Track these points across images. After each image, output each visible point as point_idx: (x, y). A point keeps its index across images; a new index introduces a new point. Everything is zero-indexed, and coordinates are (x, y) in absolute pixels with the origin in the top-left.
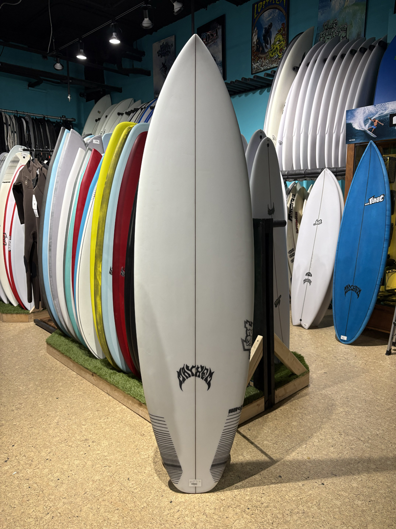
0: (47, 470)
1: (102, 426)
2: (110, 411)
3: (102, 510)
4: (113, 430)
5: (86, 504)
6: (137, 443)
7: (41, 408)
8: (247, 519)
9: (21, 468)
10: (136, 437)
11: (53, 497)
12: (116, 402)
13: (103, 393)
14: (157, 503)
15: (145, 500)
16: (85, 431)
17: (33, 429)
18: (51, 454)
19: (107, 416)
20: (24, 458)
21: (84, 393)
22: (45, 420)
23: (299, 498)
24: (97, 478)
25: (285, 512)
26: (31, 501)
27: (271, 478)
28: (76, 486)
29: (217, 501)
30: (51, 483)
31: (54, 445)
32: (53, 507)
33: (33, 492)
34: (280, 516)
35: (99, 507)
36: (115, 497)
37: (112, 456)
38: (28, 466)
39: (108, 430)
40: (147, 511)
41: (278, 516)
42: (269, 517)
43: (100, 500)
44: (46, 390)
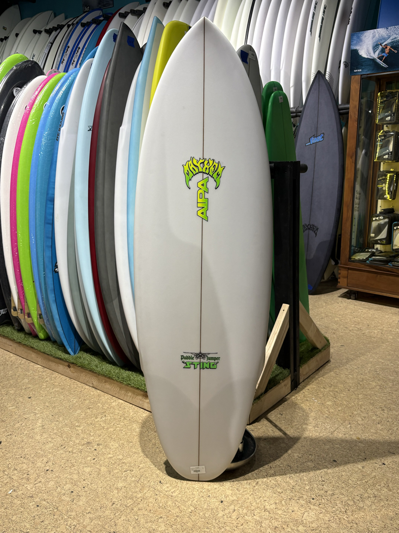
0: (52, 483)
1: (103, 425)
2: (106, 408)
3: (142, 521)
4: (118, 429)
5: (120, 516)
6: (153, 440)
7: (13, 410)
8: (317, 510)
9: (16, 484)
10: (150, 434)
11: (74, 514)
12: (107, 396)
13: (87, 387)
14: (206, 504)
15: (190, 503)
16: (82, 433)
17: (14, 437)
18: (50, 464)
19: (104, 413)
20: (16, 472)
21: (62, 389)
22: (23, 424)
23: (364, 481)
24: (120, 485)
25: (354, 498)
26: (46, 522)
27: (326, 464)
28: (98, 497)
29: (274, 495)
30: (63, 497)
31: (50, 453)
32: (78, 526)
33: (44, 511)
34: (351, 503)
35: (136, 517)
36: (152, 505)
37: (129, 459)
38: (24, 481)
39: (112, 430)
40: (197, 514)
41: (349, 503)
42: (339, 505)
43: (135, 509)
44: (11, 389)
